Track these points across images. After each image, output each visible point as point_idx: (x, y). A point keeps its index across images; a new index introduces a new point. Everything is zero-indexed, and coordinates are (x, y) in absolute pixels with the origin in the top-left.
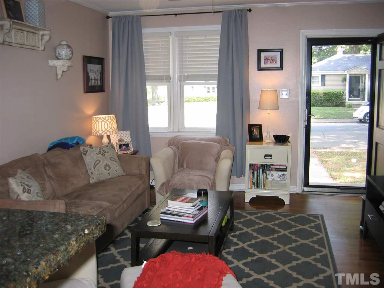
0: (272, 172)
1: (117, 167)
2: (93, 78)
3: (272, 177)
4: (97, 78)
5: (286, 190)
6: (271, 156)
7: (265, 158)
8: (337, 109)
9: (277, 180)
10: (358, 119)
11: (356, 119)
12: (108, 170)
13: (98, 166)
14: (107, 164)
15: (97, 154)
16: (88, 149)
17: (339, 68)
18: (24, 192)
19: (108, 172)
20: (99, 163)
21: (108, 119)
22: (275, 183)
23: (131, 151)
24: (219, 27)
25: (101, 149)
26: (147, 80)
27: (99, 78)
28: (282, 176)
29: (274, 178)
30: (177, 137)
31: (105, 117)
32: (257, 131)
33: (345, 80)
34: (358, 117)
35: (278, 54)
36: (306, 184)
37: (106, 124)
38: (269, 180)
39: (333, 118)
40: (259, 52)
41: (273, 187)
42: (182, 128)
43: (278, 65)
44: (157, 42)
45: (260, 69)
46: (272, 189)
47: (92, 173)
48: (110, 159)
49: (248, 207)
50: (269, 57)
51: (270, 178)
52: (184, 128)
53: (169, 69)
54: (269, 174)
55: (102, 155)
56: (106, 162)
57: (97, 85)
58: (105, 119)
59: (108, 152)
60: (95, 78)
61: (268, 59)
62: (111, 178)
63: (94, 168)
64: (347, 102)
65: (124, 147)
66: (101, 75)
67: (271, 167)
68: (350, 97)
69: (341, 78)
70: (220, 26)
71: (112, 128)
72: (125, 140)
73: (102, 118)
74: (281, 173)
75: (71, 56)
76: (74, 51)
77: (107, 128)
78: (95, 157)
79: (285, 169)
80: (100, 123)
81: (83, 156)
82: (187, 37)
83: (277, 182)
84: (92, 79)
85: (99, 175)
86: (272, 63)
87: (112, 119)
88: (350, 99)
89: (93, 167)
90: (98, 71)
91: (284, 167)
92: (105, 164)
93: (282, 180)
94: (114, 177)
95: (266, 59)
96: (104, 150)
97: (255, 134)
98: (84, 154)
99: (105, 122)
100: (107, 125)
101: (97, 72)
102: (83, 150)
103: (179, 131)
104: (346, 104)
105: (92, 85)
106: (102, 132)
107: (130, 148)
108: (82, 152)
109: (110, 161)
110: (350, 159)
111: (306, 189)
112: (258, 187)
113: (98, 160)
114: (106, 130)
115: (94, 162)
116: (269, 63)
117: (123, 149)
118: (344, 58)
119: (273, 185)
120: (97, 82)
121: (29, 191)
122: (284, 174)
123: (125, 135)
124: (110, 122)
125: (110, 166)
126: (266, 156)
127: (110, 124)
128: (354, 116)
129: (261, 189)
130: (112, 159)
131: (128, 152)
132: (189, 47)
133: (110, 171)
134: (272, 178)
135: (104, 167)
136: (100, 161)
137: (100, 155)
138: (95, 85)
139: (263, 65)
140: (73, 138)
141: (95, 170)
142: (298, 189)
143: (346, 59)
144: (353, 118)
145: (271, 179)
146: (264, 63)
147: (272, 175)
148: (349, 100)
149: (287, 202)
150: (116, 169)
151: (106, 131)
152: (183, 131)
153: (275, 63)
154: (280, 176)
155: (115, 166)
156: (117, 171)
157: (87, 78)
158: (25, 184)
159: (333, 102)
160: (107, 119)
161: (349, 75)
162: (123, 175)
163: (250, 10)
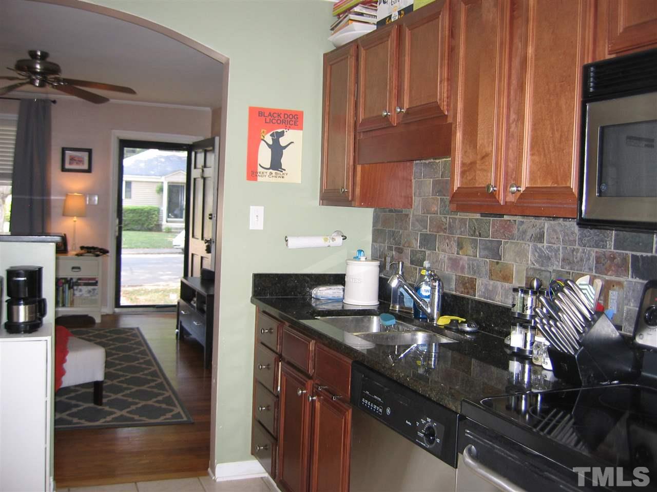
0: (80, 287)
5: (97, 307)
6: (79, 268)
7: (72, 271)
8: (148, 234)
9: (86, 295)
10: (180, 248)
11: (177, 248)
17: (153, 173)
22: (83, 299)
28: (91, 290)
33: (161, 190)
34: (179, 246)
35: (86, 155)
36: (117, 304)
38: (76, 296)
39: (144, 248)
40: (64, 150)
41: (82, 304)
43: (86, 167)
45: (64, 169)
46: (80, 306)
50: (76, 157)
51: (77, 293)
54: (77, 290)
64: (165, 224)
67: (79, 281)
68: (168, 217)
69: (155, 188)
74: (90, 288)
79: (95, 284)
83: (86, 298)
86: (78, 164)
88: (169, 219)
91: (94, 282)
93: (91, 296)
95: (72, 159)
104: (164, 227)
110: (169, 296)
111: (117, 310)
112: (64, 305)
116: (75, 164)
118: (160, 158)
119: (82, 302)
122: (94, 289)
126: (73, 268)
128: (174, 244)
129: (68, 307)
134: (81, 293)
139: (67, 166)
142: (108, 309)
143: (163, 160)
144: (173, 248)
145: (79, 294)
146: (70, 164)
147: (81, 290)
148: (167, 221)
149: (98, 320)
153: (83, 164)
154: (90, 292)
159: (143, 224)
161: (168, 183)
163: (54, 102)
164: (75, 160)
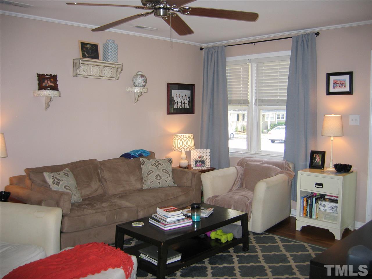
0: (324, 203)
1: (167, 178)
2: (180, 101)
3: (324, 207)
4: (185, 102)
5: (337, 224)
6: (321, 185)
7: (315, 187)
9: (328, 211)
12: (159, 180)
13: (150, 175)
14: (159, 174)
15: (152, 165)
16: (146, 161)
18: (54, 184)
19: (159, 181)
20: (152, 173)
21: (184, 138)
22: (326, 214)
23: (206, 167)
24: (288, 53)
25: (157, 161)
26: (230, 104)
27: (187, 102)
28: (334, 208)
29: (325, 209)
30: (246, 159)
31: (181, 136)
32: (319, 158)
35: (347, 77)
37: (181, 142)
38: (320, 210)
41: (325, 219)
42: (258, 150)
43: (347, 89)
44: (238, 69)
45: (329, 93)
46: (324, 220)
47: (145, 181)
48: (163, 171)
49: (298, 235)
50: (339, 81)
52: (260, 150)
53: (247, 94)
54: (321, 204)
55: (156, 166)
56: (158, 172)
57: (184, 107)
58: (180, 137)
59: (162, 165)
60: (182, 101)
61: (337, 83)
62: (161, 187)
63: (147, 177)
65: (199, 163)
66: (189, 99)
67: (326, 197)
70: (290, 51)
71: (187, 145)
72: (204, 157)
73: (178, 136)
74: (333, 205)
75: (144, 84)
76: (147, 79)
77: (182, 145)
78: (149, 168)
79: (336, 201)
80: (177, 140)
81: (141, 165)
82: (263, 63)
83: (329, 214)
84: (177, 103)
85: (150, 183)
86: (341, 87)
87: (187, 138)
89: (146, 175)
90: (186, 95)
92: (157, 174)
93: (334, 213)
94: (164, 186)
95: (335, 83)
96: (159, 162)
97: (317, 161)
98: (142, 164)
99: (181, 140)
100: (183, 143)
101: (184, 97)
102: (142, 161)
103: (255, 153)
105: (177, 107)
106: (178, 148)
107: (205, 165)
108: (141, 162)
109: (162, 172)
112: (311, 216)
113: (151, 170)
114: (181, 146)
115: (148, 172)
116: (338, 87)
117: (199, 165)
119: (325, 217)
120: (185, 106)
121: (58, 184)
122: (336, 207)
123: (205, 153)
124: (185, 140)
125: (161, 176)
126: (317, 184)
127: (185, 142)
129: (314, 219)
130: (164, 171)
131: (203, 168)
132: (265, 73)
133: (160, 180)
135: (156, 177)
136: (153, 171)
137: (154, 167)
138: (182, 107)
139: (331, 90)
140: (138, 151)
141: (147, 179)
145: (323, 209)
146: (333, 88)
147: (324, 206)
149: (338, 237)
150: (167, 180)
151: (181, 148)
152: (258, 153)
153: (345, 87)
154: (332, 208)
155: (166, 177)
156: (167, 182)
157: (170, 101)
158: (57, 178)
160: (182, 137)
162: (174, 186)
163: (317, 34)
164: (338, 84)
